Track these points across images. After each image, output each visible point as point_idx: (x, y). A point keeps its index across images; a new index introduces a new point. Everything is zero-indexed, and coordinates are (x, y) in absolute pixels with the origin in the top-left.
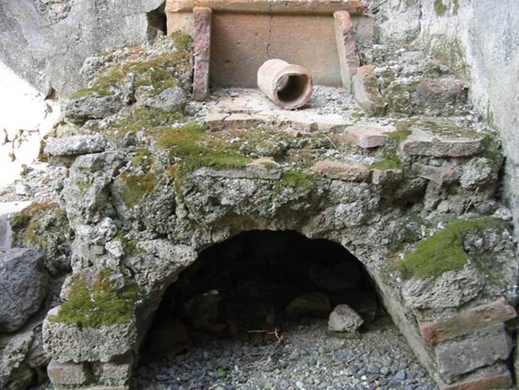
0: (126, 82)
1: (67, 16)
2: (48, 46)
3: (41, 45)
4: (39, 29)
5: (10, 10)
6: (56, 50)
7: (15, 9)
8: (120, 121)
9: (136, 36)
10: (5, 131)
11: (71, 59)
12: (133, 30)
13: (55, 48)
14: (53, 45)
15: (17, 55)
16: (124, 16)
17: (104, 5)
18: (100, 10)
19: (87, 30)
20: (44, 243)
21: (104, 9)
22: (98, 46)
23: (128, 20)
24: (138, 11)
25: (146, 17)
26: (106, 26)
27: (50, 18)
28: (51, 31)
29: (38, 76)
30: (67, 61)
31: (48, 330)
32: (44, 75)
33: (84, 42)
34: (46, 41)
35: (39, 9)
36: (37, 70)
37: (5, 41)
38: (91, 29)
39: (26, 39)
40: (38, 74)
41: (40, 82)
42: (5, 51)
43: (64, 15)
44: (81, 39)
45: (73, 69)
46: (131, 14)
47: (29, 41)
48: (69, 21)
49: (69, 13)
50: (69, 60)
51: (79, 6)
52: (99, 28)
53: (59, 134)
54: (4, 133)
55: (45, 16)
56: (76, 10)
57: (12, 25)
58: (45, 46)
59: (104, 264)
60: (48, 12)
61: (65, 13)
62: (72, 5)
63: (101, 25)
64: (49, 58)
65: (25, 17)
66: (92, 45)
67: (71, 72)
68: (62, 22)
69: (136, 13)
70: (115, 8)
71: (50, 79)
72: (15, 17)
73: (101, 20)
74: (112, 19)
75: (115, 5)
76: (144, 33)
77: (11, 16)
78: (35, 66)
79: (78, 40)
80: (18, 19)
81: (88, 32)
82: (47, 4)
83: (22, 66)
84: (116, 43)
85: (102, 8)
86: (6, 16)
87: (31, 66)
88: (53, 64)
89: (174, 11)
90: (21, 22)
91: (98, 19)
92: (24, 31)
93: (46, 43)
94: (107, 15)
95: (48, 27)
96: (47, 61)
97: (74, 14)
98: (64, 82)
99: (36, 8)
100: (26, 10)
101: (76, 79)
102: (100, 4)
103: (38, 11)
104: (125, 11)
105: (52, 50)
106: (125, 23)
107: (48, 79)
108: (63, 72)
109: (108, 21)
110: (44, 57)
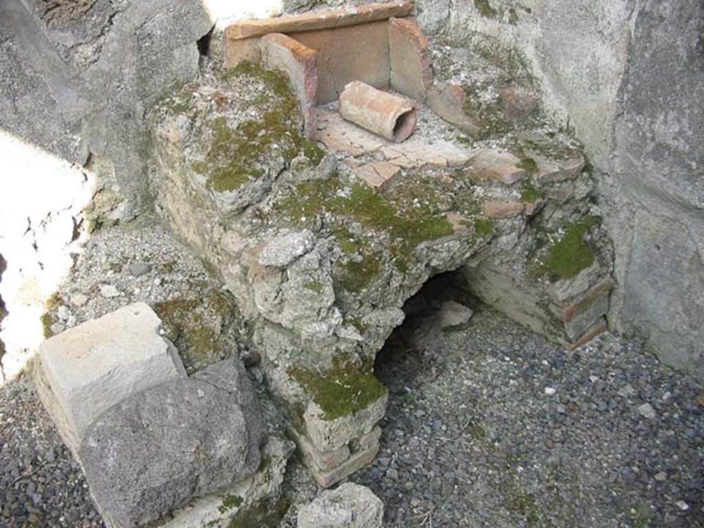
1: (98, 58)
2: (83, 102)
3: (74, 103)
4: (67, 83)
5: (30, 66)
6: (94, 106)
7: (37, 62)
9: (187, 70)
10: (29, 219)
11: (113, 113)
12: (183, 64)
13: (92, 103)
14: (90, 100)
15: (44, 122)
16: (172, 50)
17: (147, 39)
18: (143, 46)
19: (129, 73)
21: (147, 44)
22: (144, 90)
23: (176, 53)
24: (188, 40)
25: (196, 47)
26: (153, 64)
27: (77, 65)
28: (82, 82)
29: (73, 142)
30: (107, 117)
32: (79, 139)
33: (126, 89)
34: (80, 96)
35: (63, 56)
36: (70, 136)
37: (26, 107)
38: (134, 72)
39: (54, 99)
40: (73, 139)
41: (75, 150)
42: (27, 121)
43: (95, 58)
44: (122, 86)
45: (117, 124)
46: (180, 46)
47: (57, 102)
48: (103, 65)
49: (101, 54)
50: (111, 115)
51: (115, 44)
52: (143, 69)
53: (97, 205)
54: (27, 222)
55: (71, 64)
56: (111, 49)
57: (35, 85)
58: (79, 103)
59: (338, 350)
60: (73, 56)
61: (96, 54)
62: (104, 43)
63: (146, 63)
64: (86, 117)
65: (50, 71)
66: (137, 91)
67: (114, 128)
68: (93, 67)
69: (185, 44)
70: (161, 41)
71: (89, 143)
72: (37, 75)
73: (145, 59)
74: (159, 55)
75: (161, 37)
76: (195, 66)
77: (32, 74)
78: (68, 131)
79: (118, 87)
80: (42, 76)
81: (131, 76)
82: (72, 47)
83: (51, 134)
84: (164, 83)
85: (145, 43)
86: (26, 75)
87: (63, 132)
88: (92, 124)
89: (237, 38)
90: (46, 79)
91: (142, 57)
92: (51, 90)
93: (80, 99)
94: (152, 51)
95: (77, 77)
96: (83, 121)
97: (109, 55)
98: (106, 143)
99: (59, 55)
100: (49, 62)
101: (120, 134)
102: (142, 39)
103: (62, 59)
104: (173, 42)
105: (89, 106)
106: (174, 57)
107: (86, 142)
108: (104, 131)
109: (154, 58)
110: (79, 117)
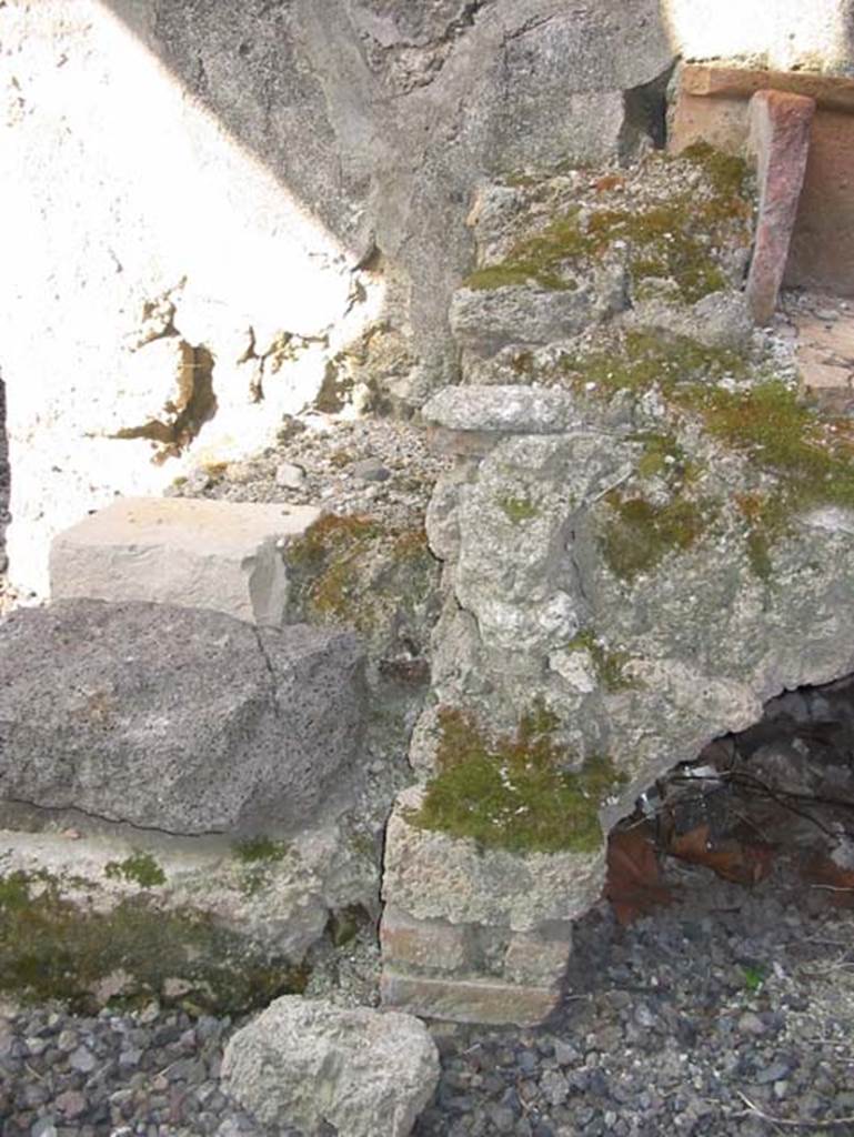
0: (609, 263)
1: (432, 80)
2: (381, 147)
3: (365, 144)
4: (363, 106)
5: (306, 57)
6: (399, 159)
7: (320, 55)
8: (587, 356)
9: (592, 144)
10: (251, 332)
11: (429, 183)
12: (585, 130)
13: (396, 153)
14: (393, 146)
15: (306, 162)
16: (568, 94)
17: (525, 62)
18: (515, 73)
19: (476, 117)
20: (367, 620)
21: (524, 71)
22: (498, 159)
23: (577, 103)
24: (606, 83)
25: (620, 102)
26: (525, 112)
27: (392, 81)
28: (391, 112)
29: (348, 214)
30: (418, 187)
31: (401, 842)
32: (361, 212)
33: (465, 146)
34: (378, 135)
35: (369, 59)
36: (345, 201)
37: (284, 127)
38: (486, 117)
39: (334, 126)
40: (348, 209)
41: (349, 229)
42: (282, 151)
43: (427, 77)
44: (458, 138)
45: (432, 206)
46: (587, 90)
47: (337, 132)
48: (437, 93)
49: (439, 73)
50: (425, 185)
51: (466, 60)
52: (506, 116)
53: (373, 354)
54: (249, 337)
55: (381, 78)
56: (456, 67)
57: (307, 93)
58: (373, 147)
59: (539, 701)
60: (389, 67)
61: (430, 72)
62: (448, 56)
63: (512, 107)
64: (380, 175)
65: (338, 76)
66: (485, 156)
67: (426, 213)
68: (419, 93)
69: (598, 90)
70: (551, 71)
71: (374, 225)
72: (314, 75)
73: (512, 98)
74: (541, 98)
75: (552, 65)
76: (611, 141)
77: (306, 71)
78: (344, 191)
79: (452, 138)
80: (321, 79)
81: (479, 123)
82: (391, 47)
83: (315, 187)
84: (540, 156)
85: (520, 68)
86: (296, 72)
87: (336, 191)
88: (387, 191)
89: (696, 92)
90: (326, 86)
91: (507, 95)
92: (330, 108)
93: (377, 139)
94: (529, 87)
95: (386, 102)
96: (373, 180)
97: (451, 77)
98: (405, 235)
99: (364, 56)
100: (342, 60)
101: (434, 229)
102: (515, 60)
103: (368, 64)
104: (574, 81)
105: (388, 158)
106: (570, 110)
107: (370, 223)
108: (406, 211)
109: (530, 100)
110: (367, 171)
